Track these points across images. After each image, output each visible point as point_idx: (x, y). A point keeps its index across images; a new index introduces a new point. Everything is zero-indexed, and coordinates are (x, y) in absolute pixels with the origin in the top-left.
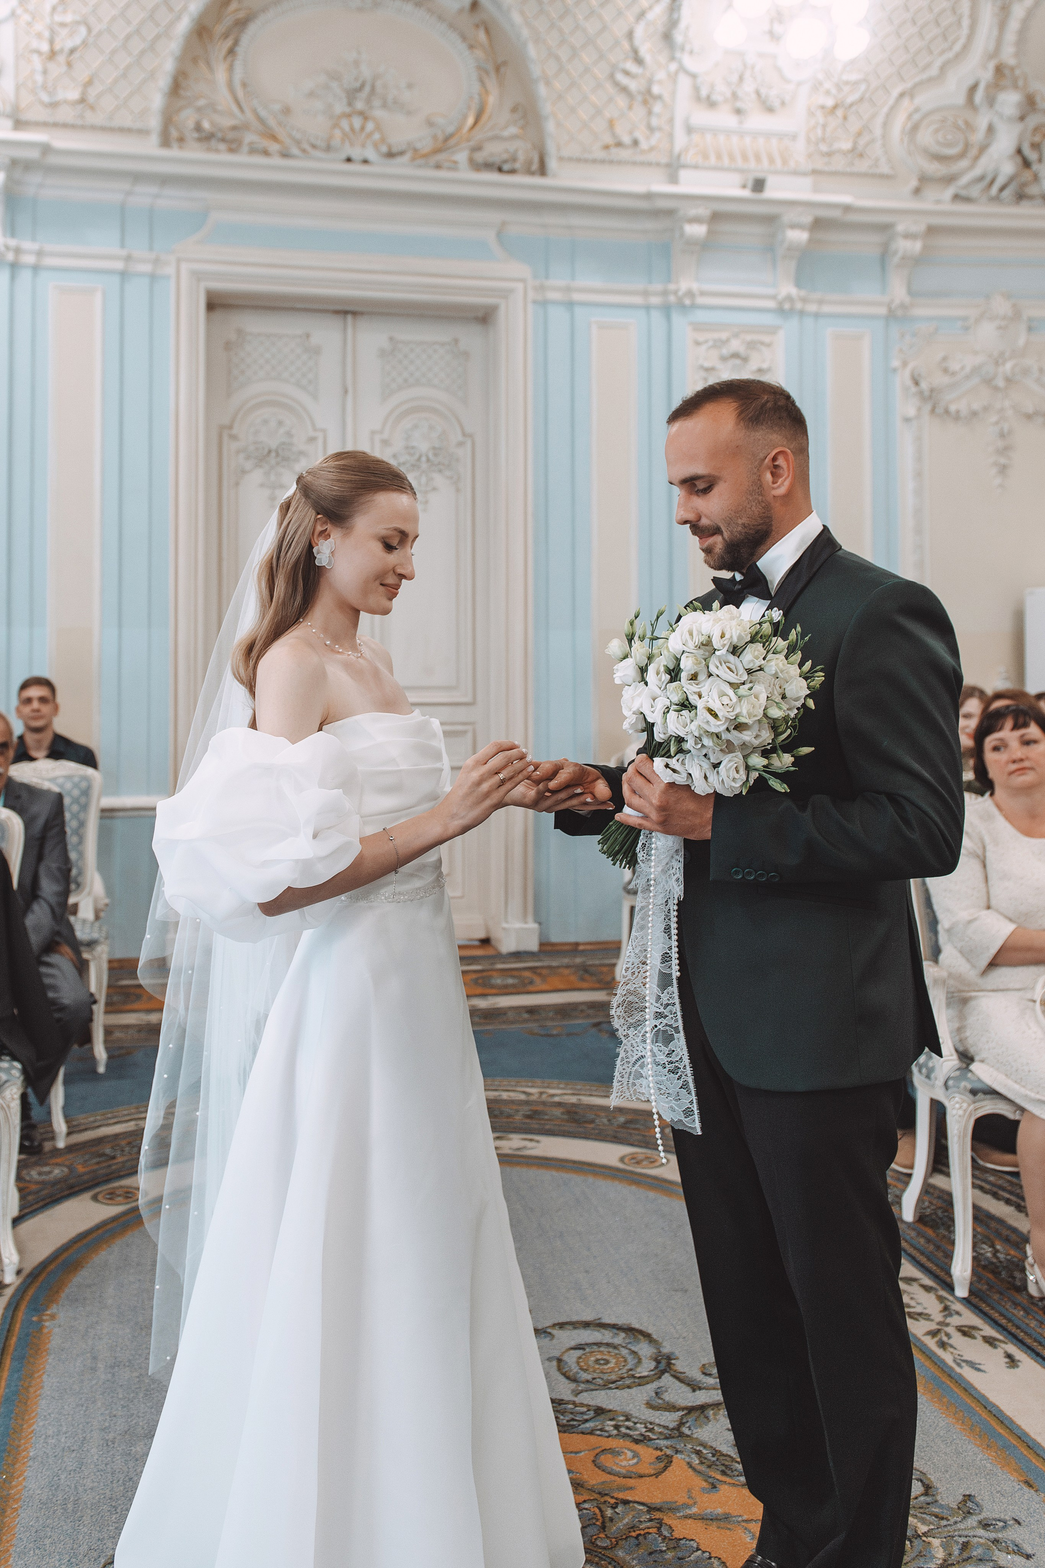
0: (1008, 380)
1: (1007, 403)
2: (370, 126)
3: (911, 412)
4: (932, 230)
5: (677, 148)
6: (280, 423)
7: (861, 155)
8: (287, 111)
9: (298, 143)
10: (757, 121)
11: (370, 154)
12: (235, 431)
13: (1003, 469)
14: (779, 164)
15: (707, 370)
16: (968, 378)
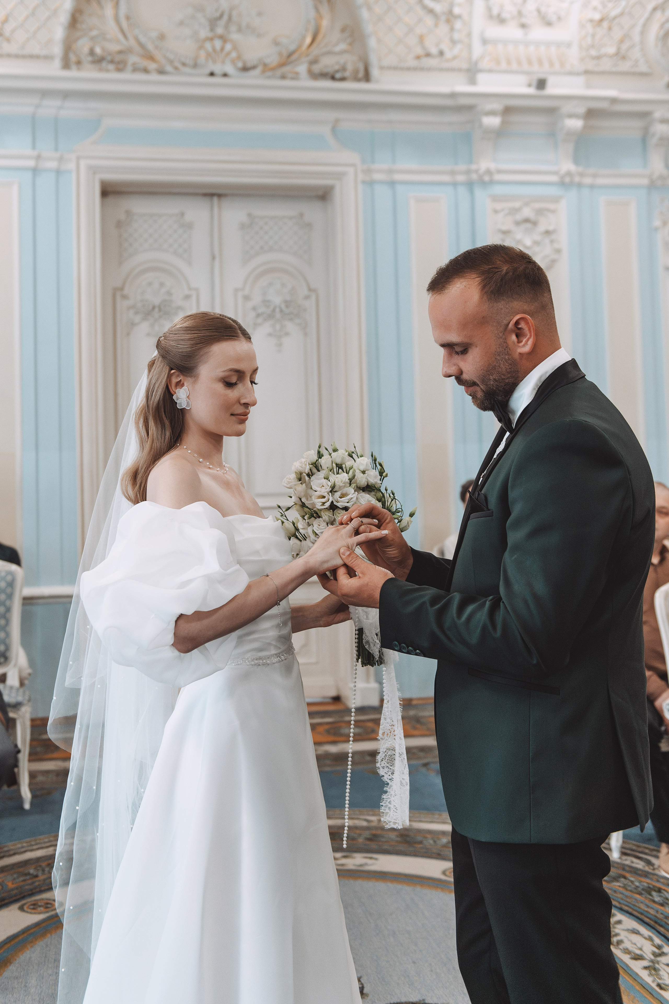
2: (228, 47)
5: (475, 56)
6: (162, 285)
7: (624, 58)
8: (162, 37)
9: (171, 62)
10: (539, 33)
11: (229, 69)
12: (126, 292)
14: (557, 67)
15: (504, 232)
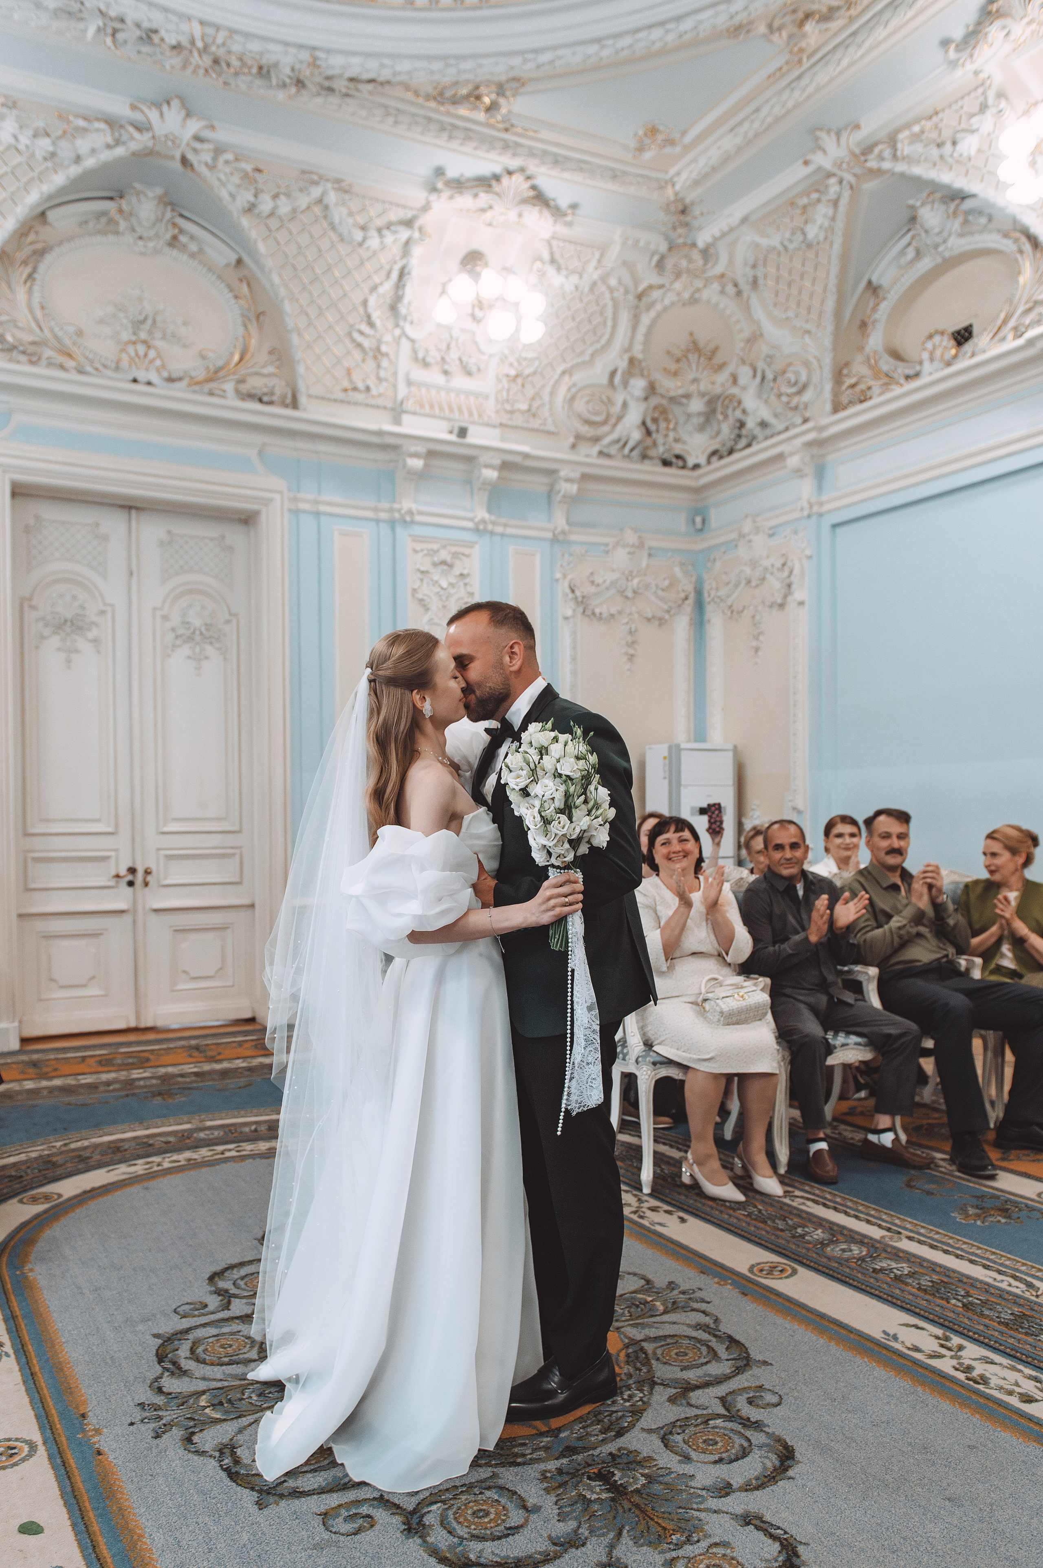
0: (635, 592)
1: (634, 609)
2: (152, 354)
3: (569, 613)
4: (585, 477)
5: (400, 397)
6: (74, 598)
7: (534, 415)
8: (80, 333)
9: (91, 362)
10: (459, 381)
11: (154, 379)
12: (34, 603)
13: (631, 657)
14: (476, 416)
15: (422, 572)
16: (607, 589)
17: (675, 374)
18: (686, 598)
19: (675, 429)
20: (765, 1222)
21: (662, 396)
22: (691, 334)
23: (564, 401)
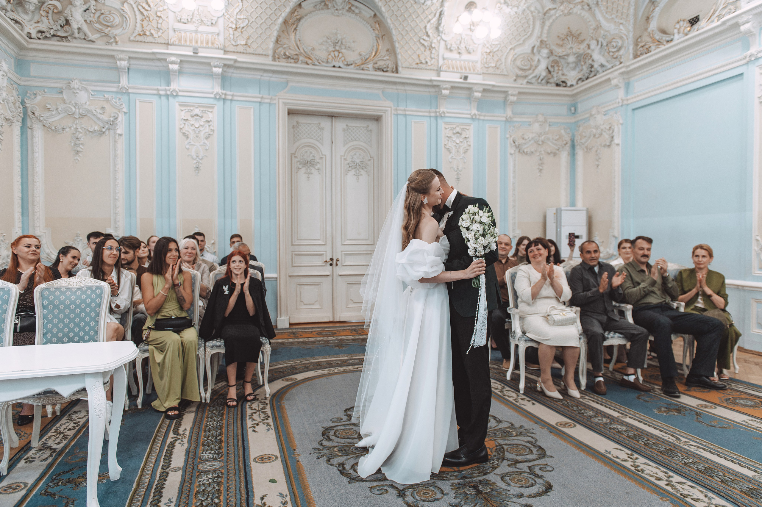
0: (543, 142)
1: (542, 149)
2: (341, 55)
3: (513, 152)
4: (520, 93)
5: (440, 66)
6: (311, 153)
7: (498, 68)
8: (313, 49)
9: (318, 60)
10: (465, 56)
11: (341, 65)
13: (541, 170)
14: (472, 71)
15: (449, 137)
16: (530, 141)
17: (562, 46)
18: (567, 144)
19: (562, 70)
20: (568, 407)
21: (556, 56)
22: (569, 28)
23: (511, 61)
